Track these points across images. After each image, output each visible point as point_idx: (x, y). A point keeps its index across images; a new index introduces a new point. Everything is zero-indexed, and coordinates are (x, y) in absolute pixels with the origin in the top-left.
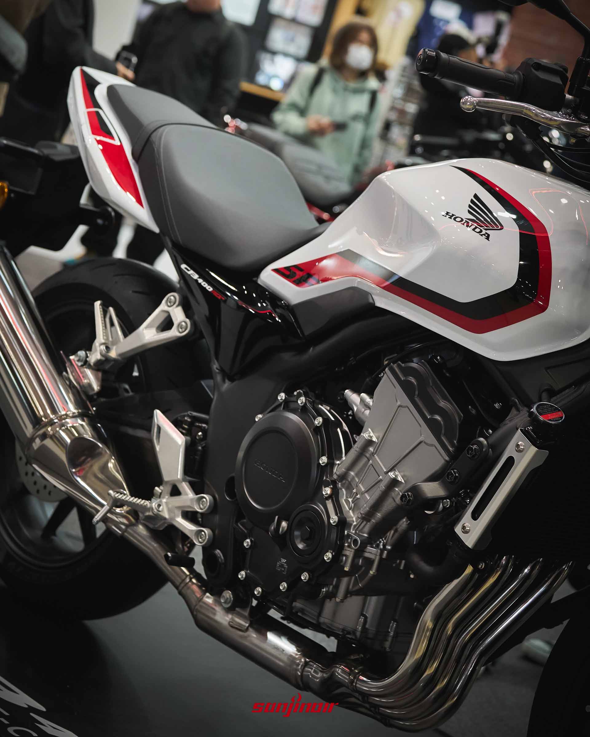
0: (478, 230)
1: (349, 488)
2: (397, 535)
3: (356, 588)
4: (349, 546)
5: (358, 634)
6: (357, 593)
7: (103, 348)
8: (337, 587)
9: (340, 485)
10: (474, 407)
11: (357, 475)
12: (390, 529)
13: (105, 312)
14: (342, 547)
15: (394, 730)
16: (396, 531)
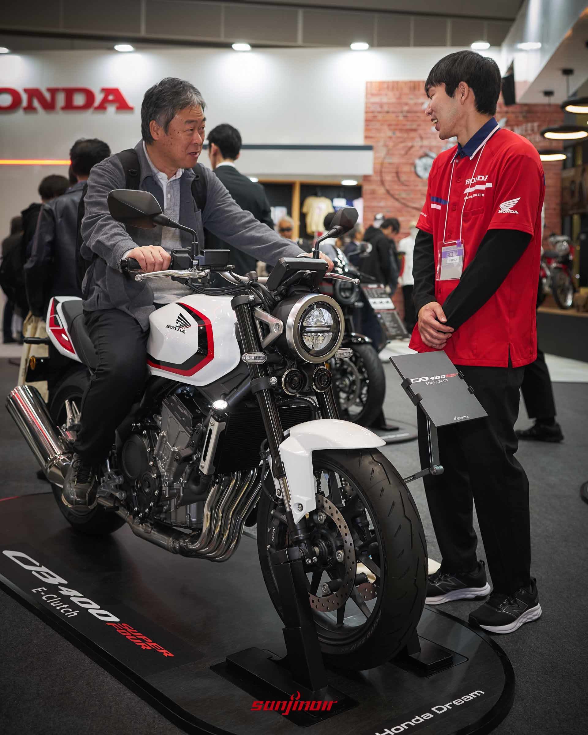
0: (179, 330)
1: (161, 458)
2: (187, 475)
3: (178, 503)
4: (164, 486)
5: (188, 523)
6: (180, 505)
7: (71, 420)
8: (170, 505)
9: (157, 459)
10: (199, 409)
11: (163, 452)
12: (183, 473)
13: (71, 404)
14: (161, 487)
15: (216, 563)
16: (186, 473)
